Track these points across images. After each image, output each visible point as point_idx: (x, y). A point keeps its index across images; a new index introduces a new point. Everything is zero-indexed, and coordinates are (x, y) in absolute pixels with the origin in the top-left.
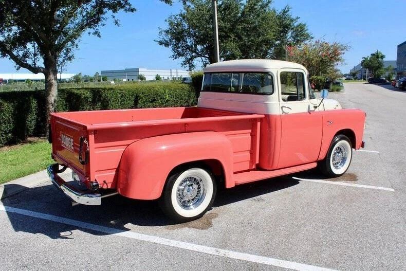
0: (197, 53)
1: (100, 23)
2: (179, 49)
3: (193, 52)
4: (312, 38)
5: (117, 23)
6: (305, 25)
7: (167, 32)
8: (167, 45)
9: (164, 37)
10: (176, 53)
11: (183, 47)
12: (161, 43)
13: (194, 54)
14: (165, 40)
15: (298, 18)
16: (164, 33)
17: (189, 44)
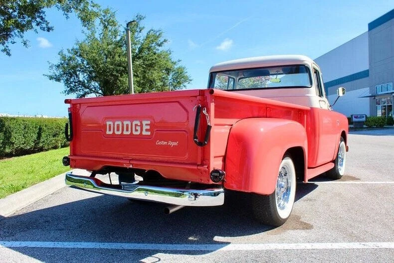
0: (91, 90)
1: (10, 40)
2: (72, 85)
3: (86, 87)
4: (191, 80)
5: (25, 44)
6: (184, 68)
7: (58, 66)
8: (58, 80)
9: (55, 71)
10: (69, 89)
11: (75, 82)
12: (51, 78)
13: (87, 90)
14: (56, 75)
15: (179, 61)
16: (54, 67)
17: (81, 79)
